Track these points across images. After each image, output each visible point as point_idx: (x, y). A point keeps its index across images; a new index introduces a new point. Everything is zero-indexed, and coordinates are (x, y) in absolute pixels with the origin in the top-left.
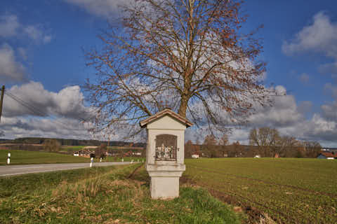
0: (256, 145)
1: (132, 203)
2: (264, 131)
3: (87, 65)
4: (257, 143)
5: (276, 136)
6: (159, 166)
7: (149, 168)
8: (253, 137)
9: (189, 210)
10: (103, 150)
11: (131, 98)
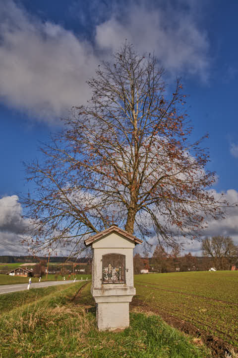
0: (210, 256)
1: (76, 339)
2: (218, 240)
3: (28, 179)
4: (211, 254)
5: (230, 245)
6: (106, 290)
7: (95, 294)
8: (206, 247)
9: (142, 345)
10: (43, 267)
11: (74, 213)
